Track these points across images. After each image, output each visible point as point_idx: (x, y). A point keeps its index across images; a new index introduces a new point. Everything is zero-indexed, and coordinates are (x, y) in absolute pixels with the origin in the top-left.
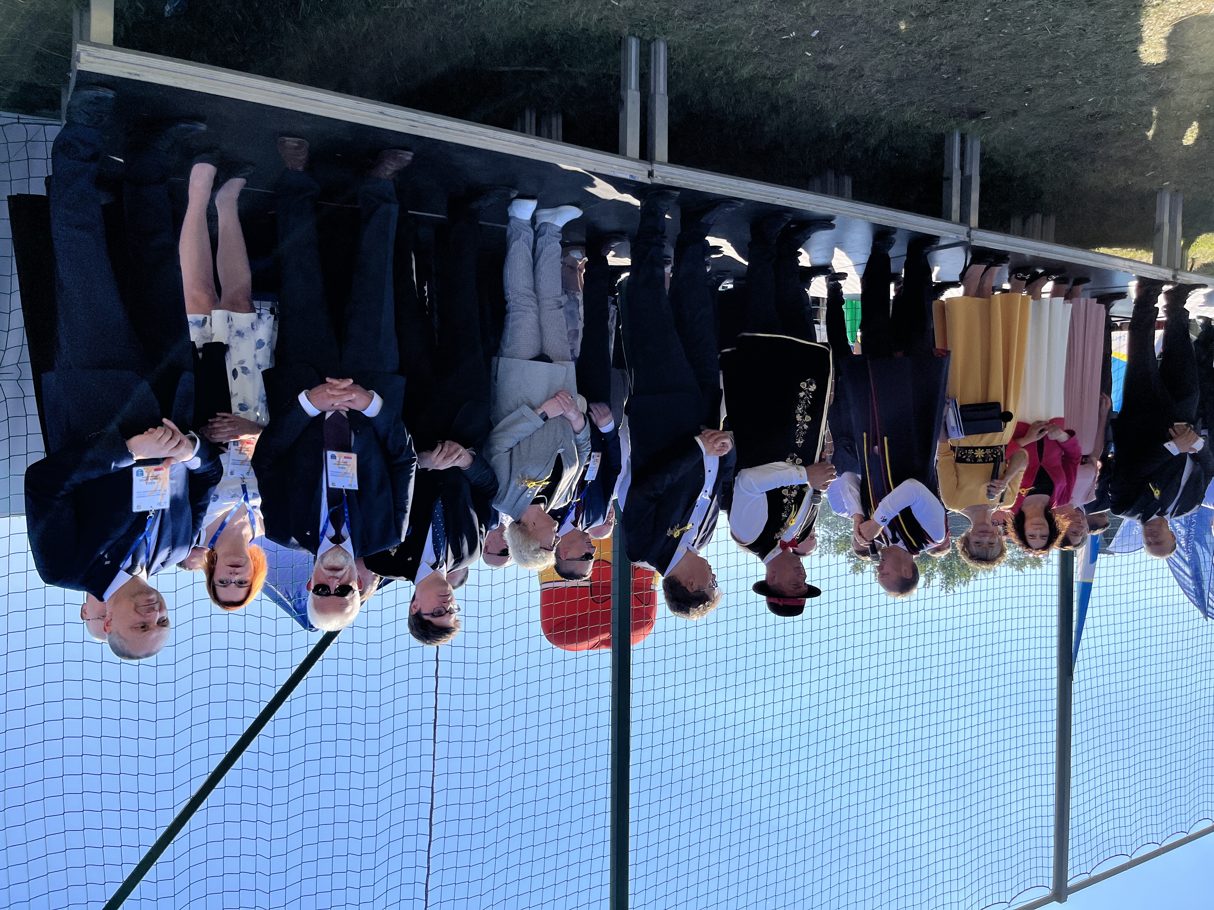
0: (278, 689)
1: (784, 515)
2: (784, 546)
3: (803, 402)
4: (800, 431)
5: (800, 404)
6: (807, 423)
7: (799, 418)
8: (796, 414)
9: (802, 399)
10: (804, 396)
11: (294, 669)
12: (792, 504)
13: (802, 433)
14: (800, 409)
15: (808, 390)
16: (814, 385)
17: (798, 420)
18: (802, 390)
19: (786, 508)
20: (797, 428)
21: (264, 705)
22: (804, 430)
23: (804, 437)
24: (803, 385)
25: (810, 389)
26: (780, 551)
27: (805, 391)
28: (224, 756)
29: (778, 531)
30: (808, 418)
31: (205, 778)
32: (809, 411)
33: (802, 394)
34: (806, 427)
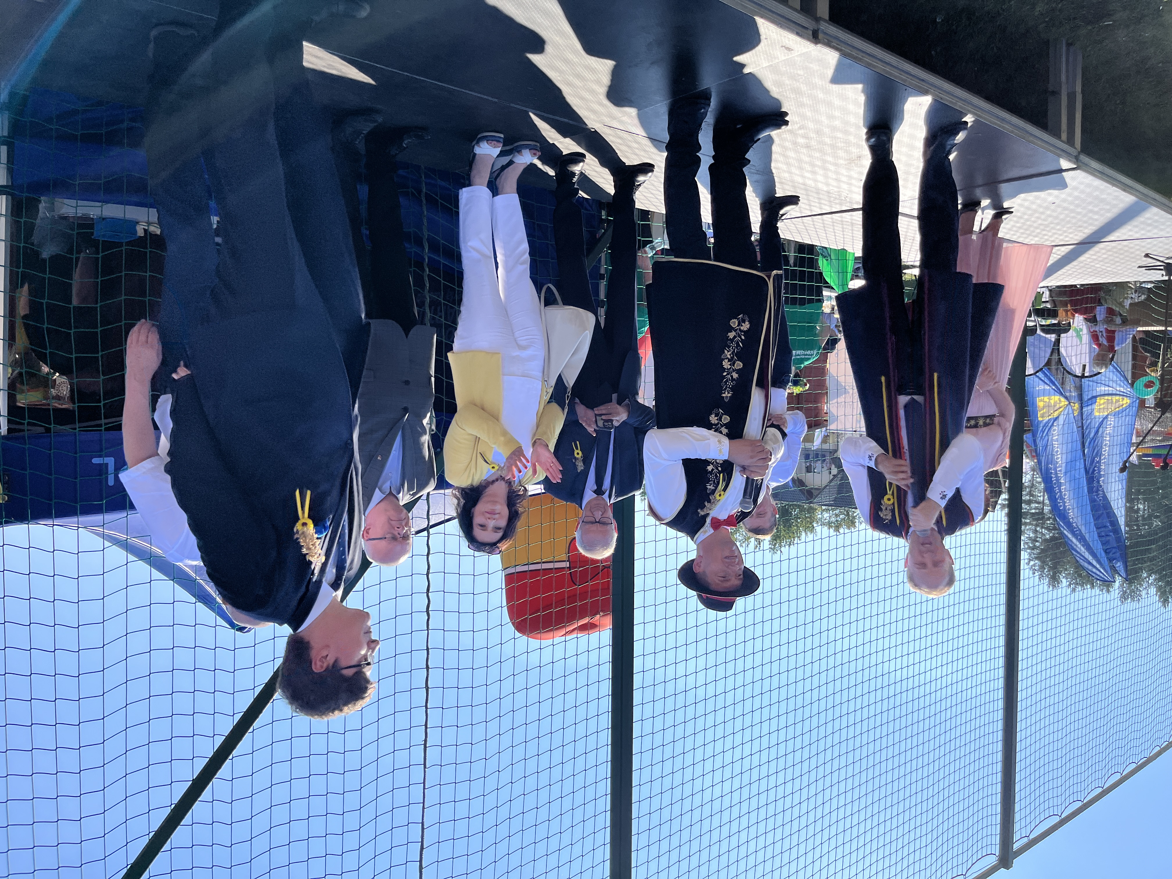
0: (237, 718)
1: (710, 487)
2: (717, 524)
3: (734, 344)
4: (727, 381)
5: (729, 347)
6: (738, 371)
7: (726, 364)
8: (723, 359)
9: (732, 340)
10: (735, 337)
11: (258, 690)
12: (720, 472)
13: (730, 384)
14: (728, 354)
15: (740, 330)
16: (747, 323)
17: (725, 367)
18: (731, 329)
19: (712, 477)
20: (724, 377)
21: (219, 741)
22: (733, 379)
23: (732, 389)
24: (734, 323)
25: (742, 328)
26: (712, 531)
27: (735, 331)
28: (168, 810)
29: (703, 507)
30: (739, 365)
31: (145, 841)
32: (740, 356)
33: (731, 335)
34: (735, 375)
